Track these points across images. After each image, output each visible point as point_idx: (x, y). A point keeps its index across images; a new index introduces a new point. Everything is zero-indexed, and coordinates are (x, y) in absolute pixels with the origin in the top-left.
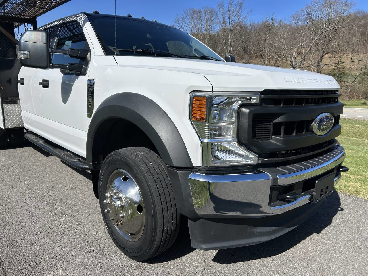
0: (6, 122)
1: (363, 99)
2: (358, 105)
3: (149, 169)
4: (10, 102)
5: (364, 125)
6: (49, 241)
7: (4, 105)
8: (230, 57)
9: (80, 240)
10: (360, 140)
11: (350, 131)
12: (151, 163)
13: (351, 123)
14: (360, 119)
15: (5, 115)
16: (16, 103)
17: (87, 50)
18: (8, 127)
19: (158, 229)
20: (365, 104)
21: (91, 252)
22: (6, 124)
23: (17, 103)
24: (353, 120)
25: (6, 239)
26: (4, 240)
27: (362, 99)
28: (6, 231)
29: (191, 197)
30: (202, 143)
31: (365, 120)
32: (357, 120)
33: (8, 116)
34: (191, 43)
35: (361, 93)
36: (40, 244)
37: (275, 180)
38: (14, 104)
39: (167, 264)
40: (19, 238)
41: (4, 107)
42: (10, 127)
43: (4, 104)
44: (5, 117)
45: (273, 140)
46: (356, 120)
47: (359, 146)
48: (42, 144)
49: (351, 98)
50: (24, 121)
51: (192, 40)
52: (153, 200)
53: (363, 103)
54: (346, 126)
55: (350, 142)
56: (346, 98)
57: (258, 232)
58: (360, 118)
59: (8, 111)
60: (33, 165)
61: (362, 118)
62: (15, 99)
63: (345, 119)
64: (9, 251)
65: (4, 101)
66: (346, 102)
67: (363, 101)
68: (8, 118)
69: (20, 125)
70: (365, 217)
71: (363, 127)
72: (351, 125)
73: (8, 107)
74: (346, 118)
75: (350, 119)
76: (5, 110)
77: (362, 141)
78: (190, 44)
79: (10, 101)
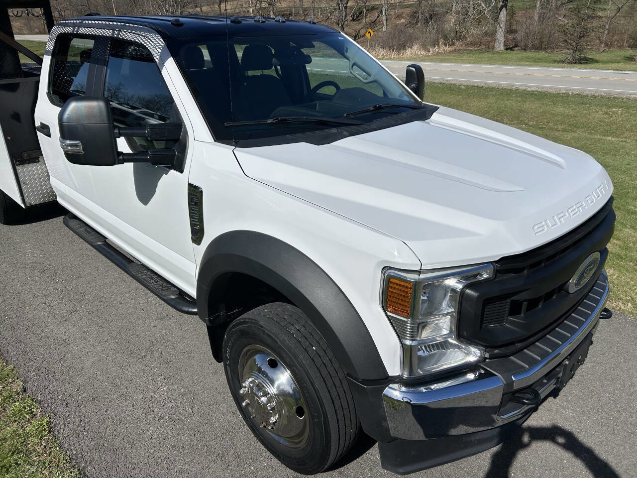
0: (25, 196)
1: (629, 47)
2: (618, 62)
3: (313, 360)
4: (27, 162)
5: (628, 108)
6: (155, 436)
7: (18, 167)
8: (414, 69)
9: (202, 430)
10: (617, 141)
11: (601, 121)
12: (314, 348)
13: (605, 105)
14: (621, 96)
15: (22, 184)
16: (37, 161)
17: (179, 126)
18: (30, 204)
19: (332, 448)
20: (631, 59)
21: (223, 455)
22: (26, 200)
23: (39, 161)
24: (608, 98)
25: (89, 436)
26: (85, 438)
27: (627, 48)
28: (83, 418)
29: (386, 420)
30: (403, 345)
31: (628, 99)
32: (616, 98)
33: (27, 185)
34: (347, 53)
35: (626, 36)
36: (143, 443)
37: (510, 384)
38: (34, 163)
39: (340, 473)
40: (108, 431)
41: (19, 171)
42: (33, 203)
43: (17, 165)
44: (23, 188)
45: (509, 324)
46: (614, 98)
47: (615, 155)
48: (102, 246)
49: (607, 45)
50: (57, 194)
51: (348, 47)
52: (324, 409)
53: (627, 58)
54: (596, 111)
55: (601, 147)
56: (600, 46)
57: (477, 440)
58: (621, 93)
59: (25, 177)
60: (82, 263)
61: (624, 94)
62: (34, 154)
63: (596, 97)
64: (101, 459)
65: (16, 162)
66: (598, 55)
67: (629, 52)
68: (28, 189)
69: (50, 197)
70: (625, 358)
71: (625, 113)
72: (604, 109)
73: (25, 170)
74: (597, 94)
75: (603, 97)
76: (20, 176)
77: (621, 143)
78: (344, 54)
79: (26, 160)
